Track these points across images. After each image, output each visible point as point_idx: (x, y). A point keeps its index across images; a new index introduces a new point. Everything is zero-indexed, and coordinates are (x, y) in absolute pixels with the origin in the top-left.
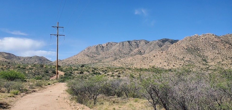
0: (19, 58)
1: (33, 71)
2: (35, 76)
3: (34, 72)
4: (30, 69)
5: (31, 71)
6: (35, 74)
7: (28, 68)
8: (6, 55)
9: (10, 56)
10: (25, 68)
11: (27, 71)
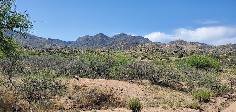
0: (212, 47)
1: (228, 60)
2: (231, 65)
3: (231, 60)
4: (225, 58)
5: (226, 59)
6: (232, 63)
7: (222, 56)
8: (199, 45)
9: (203, 46)
10: (218, 57)
11: (222, 60)
